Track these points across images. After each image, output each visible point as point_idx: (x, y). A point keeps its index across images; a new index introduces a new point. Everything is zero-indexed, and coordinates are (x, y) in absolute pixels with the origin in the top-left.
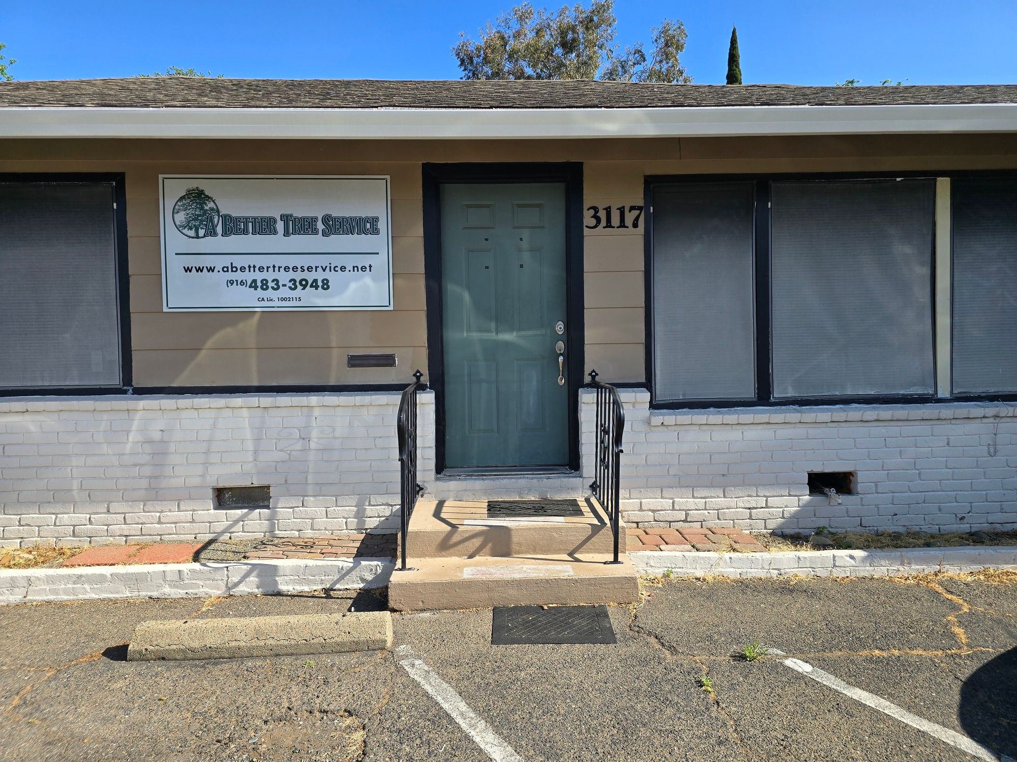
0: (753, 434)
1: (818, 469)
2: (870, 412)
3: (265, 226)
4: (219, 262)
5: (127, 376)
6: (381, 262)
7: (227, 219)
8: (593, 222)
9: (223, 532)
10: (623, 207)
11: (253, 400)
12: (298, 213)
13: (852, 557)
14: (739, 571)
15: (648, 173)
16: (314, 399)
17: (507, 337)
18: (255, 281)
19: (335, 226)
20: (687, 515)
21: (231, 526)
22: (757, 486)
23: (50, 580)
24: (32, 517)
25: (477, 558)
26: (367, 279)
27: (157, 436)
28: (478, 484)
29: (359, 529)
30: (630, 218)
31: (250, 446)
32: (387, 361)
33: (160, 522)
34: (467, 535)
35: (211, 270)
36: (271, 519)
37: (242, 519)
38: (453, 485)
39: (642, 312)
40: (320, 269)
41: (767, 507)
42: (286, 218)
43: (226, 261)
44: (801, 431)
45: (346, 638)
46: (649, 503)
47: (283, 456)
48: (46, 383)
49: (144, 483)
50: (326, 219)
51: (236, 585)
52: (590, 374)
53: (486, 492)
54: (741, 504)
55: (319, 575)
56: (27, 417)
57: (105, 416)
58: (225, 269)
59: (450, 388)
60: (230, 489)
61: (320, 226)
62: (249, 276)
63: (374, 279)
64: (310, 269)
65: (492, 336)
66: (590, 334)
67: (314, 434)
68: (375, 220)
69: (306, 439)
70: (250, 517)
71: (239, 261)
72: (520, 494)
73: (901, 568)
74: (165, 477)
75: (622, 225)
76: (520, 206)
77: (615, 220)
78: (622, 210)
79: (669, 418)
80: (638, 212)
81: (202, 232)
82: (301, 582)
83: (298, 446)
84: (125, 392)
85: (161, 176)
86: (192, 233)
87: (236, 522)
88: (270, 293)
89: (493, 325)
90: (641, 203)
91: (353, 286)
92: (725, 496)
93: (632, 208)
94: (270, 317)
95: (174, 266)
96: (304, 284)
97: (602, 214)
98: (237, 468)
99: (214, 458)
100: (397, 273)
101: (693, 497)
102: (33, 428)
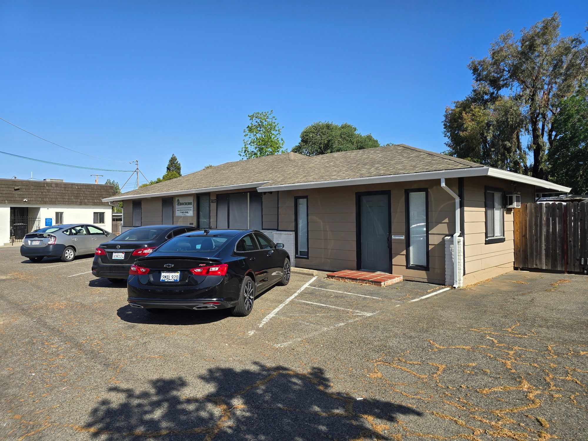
3: (183, 204)
6: (192, 209)
8: (211, 202)
17: (205, 220)
35: (179, 210)
61: (187, 204)
62: (182, 211)
63: (192, 212)
68: (192, 203)
80: (216, 201)
85: (176, 198)
88: (183, 214)
89: (204, 218)
96: (186, 212)
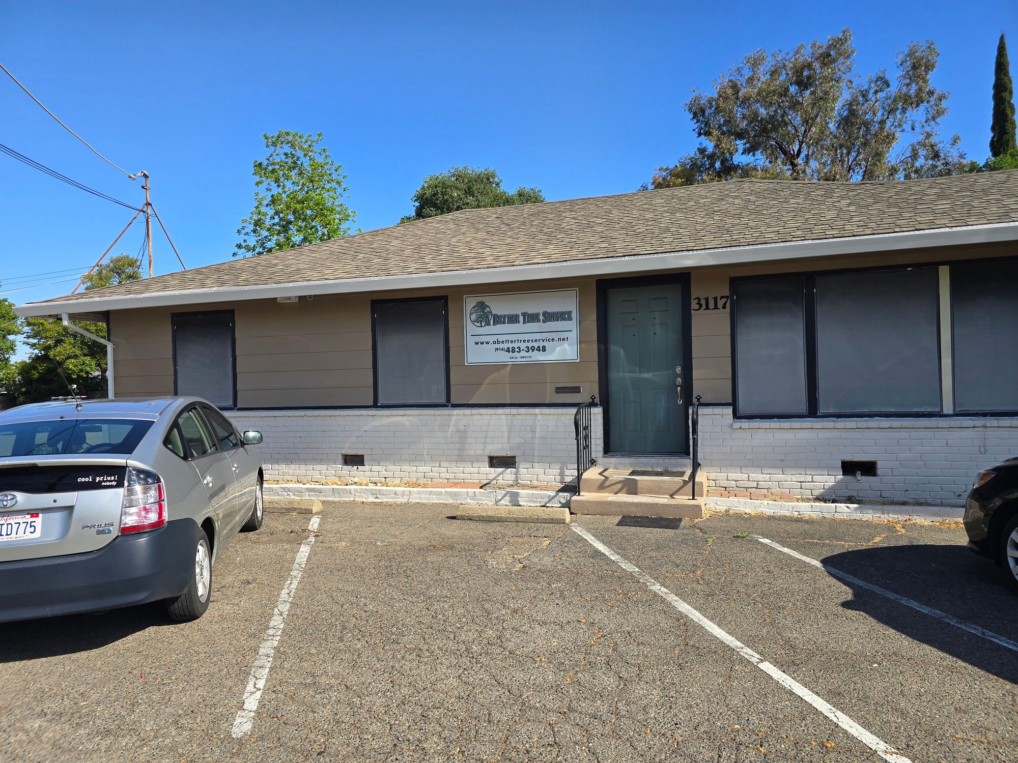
0: (802, 435)
1: (848, 458)
2: (885, 422)
3: (513, 319)
4: (491, 339)
5: (448, 400)
6: (573, 335)
7: (495, 316)
8: (697, 307)
9: (493, 480)
10: (716, 297)
11: (508, 410)
12: (530, 311)
13: (848, 507)
14: (773, 511)
15: (732, 275)
16: (537, 411)
17: (646, 375)
18: (508, 348)
19: (550, 317)
20: (758, 484)
21: (497, 476)
22: (805, 468)
23: (419, 493)
24: (406, 467)
25: (619, 494)
26: (566, 345)
27: (462, 428)
28: (627, 460)
29: (561, 482)
30: (720, 303)
31: (506, 434)
32: (576, 390)
33: (463, 473)
34: (613, 482)
35: (488, 343)
36: (516, 474)
37: (502, 473)
38: (613, 460)
39: (730, 360)
40: (541, 341)
41: (812, 482)
42: (524, 314)
43: (495, 338)
44: (835, 434)
45: (547, 517)
46: (732, 476)
47: (522, 440)
48: (412, 402)
49: (456, 452)
50: (544, 314)
51: (500, 500)
52: (696, 398)
53: (631, 465)
54: (795, 479)
55: (539, 498)
56: (405, 418)
57: (439, 418)
58: (494, 343)
59: (612, 405)
60: (497, 457)
61: (541, 318)
62: (505, 346)
63: (569, 345)
64: (536, 341)
65: (637, 375)
66: (696, 374)
67: (538, 429)
68: (570, 313)
69: (533, 431)
70: (506, 472)
71: (501, 338)
72: (652, 467)
73: (882, 516)
74: (466, 449)
75: (716, 307)
76: (653, 299)
77: (711, 305)
78: (715, 299)
79: (745, 424)
80: (726, 299)
81: (483, 324)
82: (530, 501)
83: (530, 436)
84: (447, 406)
85: (464, 296)
86: (479, 324)
87: (499, 475)
88: (516, 354)
89: (638, 369)
90: (728, 294)
91: (558, 349)
92: (783, 474)
93: (722, 297)
94: (517, 368)
95: (470, 342)
96: (533, 349)
97: (703, 302)
98: (500, 446)
99: (489, 440)
100: (581, 341)
101: (762, 473)
102: (407, 423)
